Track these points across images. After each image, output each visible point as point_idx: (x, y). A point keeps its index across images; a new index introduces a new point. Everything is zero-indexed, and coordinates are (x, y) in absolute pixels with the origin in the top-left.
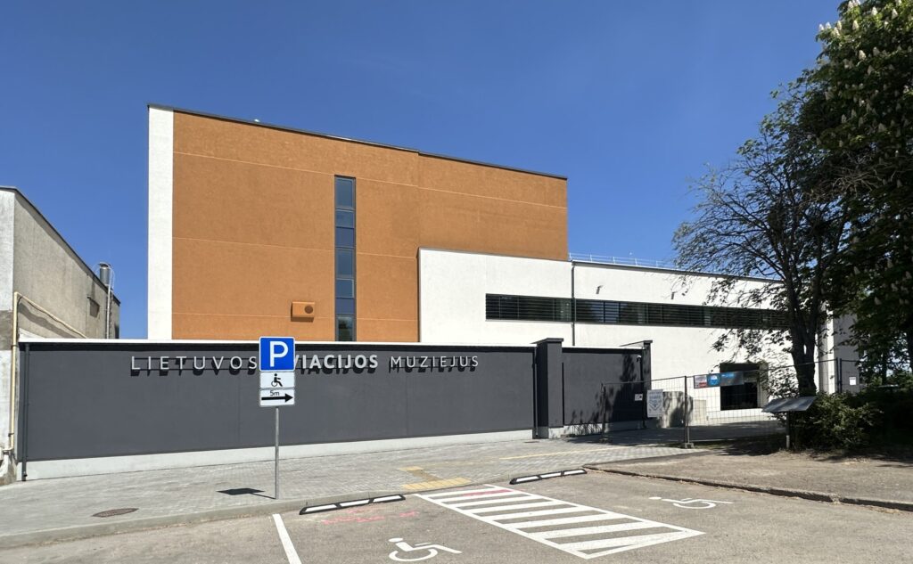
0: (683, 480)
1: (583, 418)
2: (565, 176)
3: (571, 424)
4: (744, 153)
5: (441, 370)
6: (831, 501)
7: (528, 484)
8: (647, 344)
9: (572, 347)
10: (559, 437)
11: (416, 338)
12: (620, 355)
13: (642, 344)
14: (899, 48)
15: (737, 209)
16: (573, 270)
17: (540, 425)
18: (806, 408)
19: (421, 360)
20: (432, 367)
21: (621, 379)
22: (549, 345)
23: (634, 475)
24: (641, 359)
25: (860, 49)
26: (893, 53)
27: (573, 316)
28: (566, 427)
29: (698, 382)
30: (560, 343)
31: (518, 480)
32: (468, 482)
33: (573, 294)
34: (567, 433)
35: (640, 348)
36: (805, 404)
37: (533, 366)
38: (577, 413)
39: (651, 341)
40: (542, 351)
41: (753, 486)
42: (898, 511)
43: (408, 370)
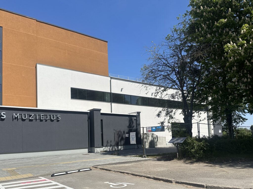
0: (126, 173)
1: (112, 144)
2: (107, 41)
3: (107, 146)
4: (167, 40)
5: (41, 121)
6: (172, 183)
7: (58, 176)
8: (139, 113)
9: (111, 113)
10: (100, 152)
11: (35, 105)
12: (128, 117)
13: (136, 113)
14: (213, 7)
15: (164, 61)
16: (110, 81)
17: (91, 146)
18: (182, 142)
19: (30, 116)
20: (36, 119)
21: (128, 127)
22: (94, 111)
23: (110, 170)
24: (136, 119)
25: (201, 5)
26: (211, 9)
27: (111, 100)
28: (104, 148)
29: (148, 130)
30: (100, 111)
31: (55, 175)
32: (32, 175)
33: (111, 91)
34: (105, 150)
35: (136, 115)
36: (182, 140)
37: (88, 121)
38: (109, 141)
39: (140, 112)
40: (92, 114)
41: (148, 176)
42: (192, 186)
43: (23, 120)
